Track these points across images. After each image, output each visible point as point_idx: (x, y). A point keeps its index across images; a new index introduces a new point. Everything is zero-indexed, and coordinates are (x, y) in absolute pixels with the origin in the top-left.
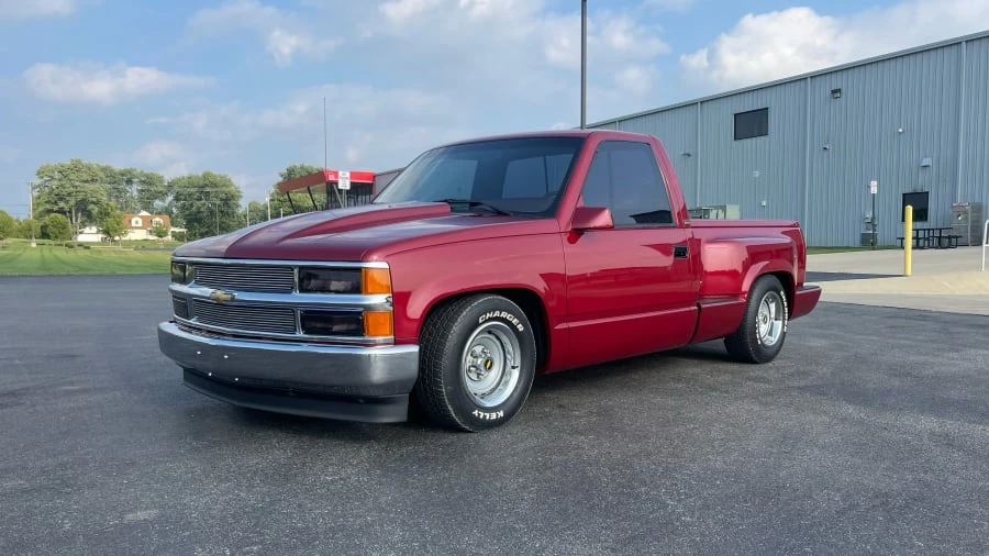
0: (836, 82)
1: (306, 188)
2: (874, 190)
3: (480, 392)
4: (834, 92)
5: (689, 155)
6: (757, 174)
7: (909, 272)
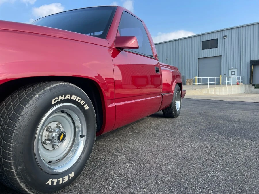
3: (53, 159)
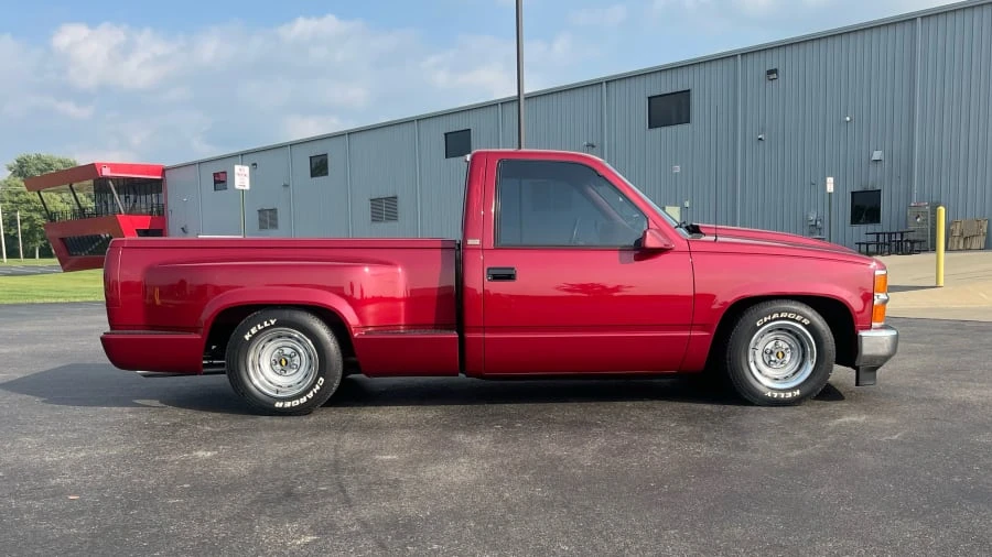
0: (771, 62)
1: (67, 187)
2: (830, 188)
4: (770, 72)
5: (593, 146)
6: (677, 169)
7: (941, 283)
